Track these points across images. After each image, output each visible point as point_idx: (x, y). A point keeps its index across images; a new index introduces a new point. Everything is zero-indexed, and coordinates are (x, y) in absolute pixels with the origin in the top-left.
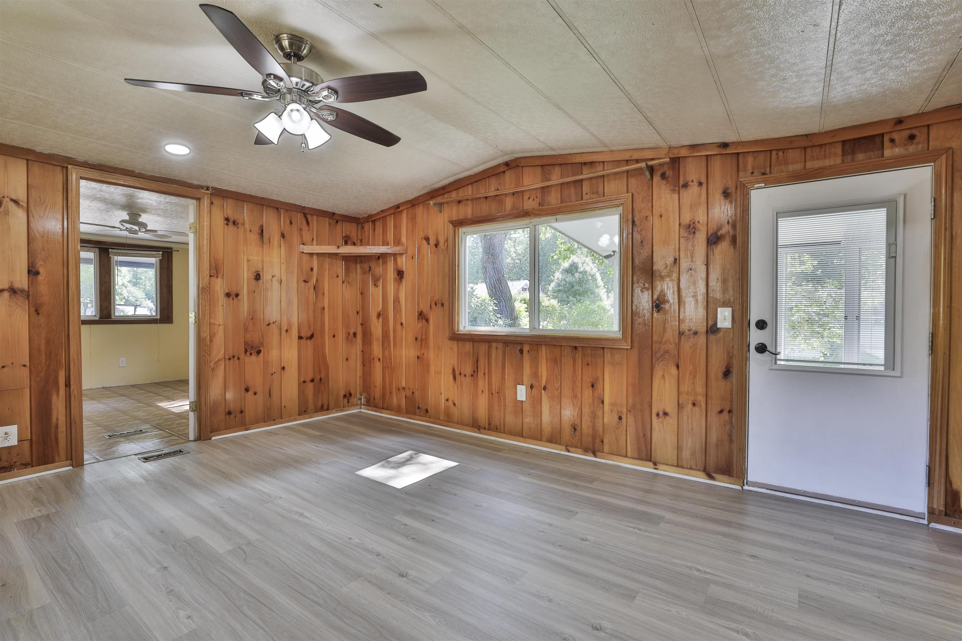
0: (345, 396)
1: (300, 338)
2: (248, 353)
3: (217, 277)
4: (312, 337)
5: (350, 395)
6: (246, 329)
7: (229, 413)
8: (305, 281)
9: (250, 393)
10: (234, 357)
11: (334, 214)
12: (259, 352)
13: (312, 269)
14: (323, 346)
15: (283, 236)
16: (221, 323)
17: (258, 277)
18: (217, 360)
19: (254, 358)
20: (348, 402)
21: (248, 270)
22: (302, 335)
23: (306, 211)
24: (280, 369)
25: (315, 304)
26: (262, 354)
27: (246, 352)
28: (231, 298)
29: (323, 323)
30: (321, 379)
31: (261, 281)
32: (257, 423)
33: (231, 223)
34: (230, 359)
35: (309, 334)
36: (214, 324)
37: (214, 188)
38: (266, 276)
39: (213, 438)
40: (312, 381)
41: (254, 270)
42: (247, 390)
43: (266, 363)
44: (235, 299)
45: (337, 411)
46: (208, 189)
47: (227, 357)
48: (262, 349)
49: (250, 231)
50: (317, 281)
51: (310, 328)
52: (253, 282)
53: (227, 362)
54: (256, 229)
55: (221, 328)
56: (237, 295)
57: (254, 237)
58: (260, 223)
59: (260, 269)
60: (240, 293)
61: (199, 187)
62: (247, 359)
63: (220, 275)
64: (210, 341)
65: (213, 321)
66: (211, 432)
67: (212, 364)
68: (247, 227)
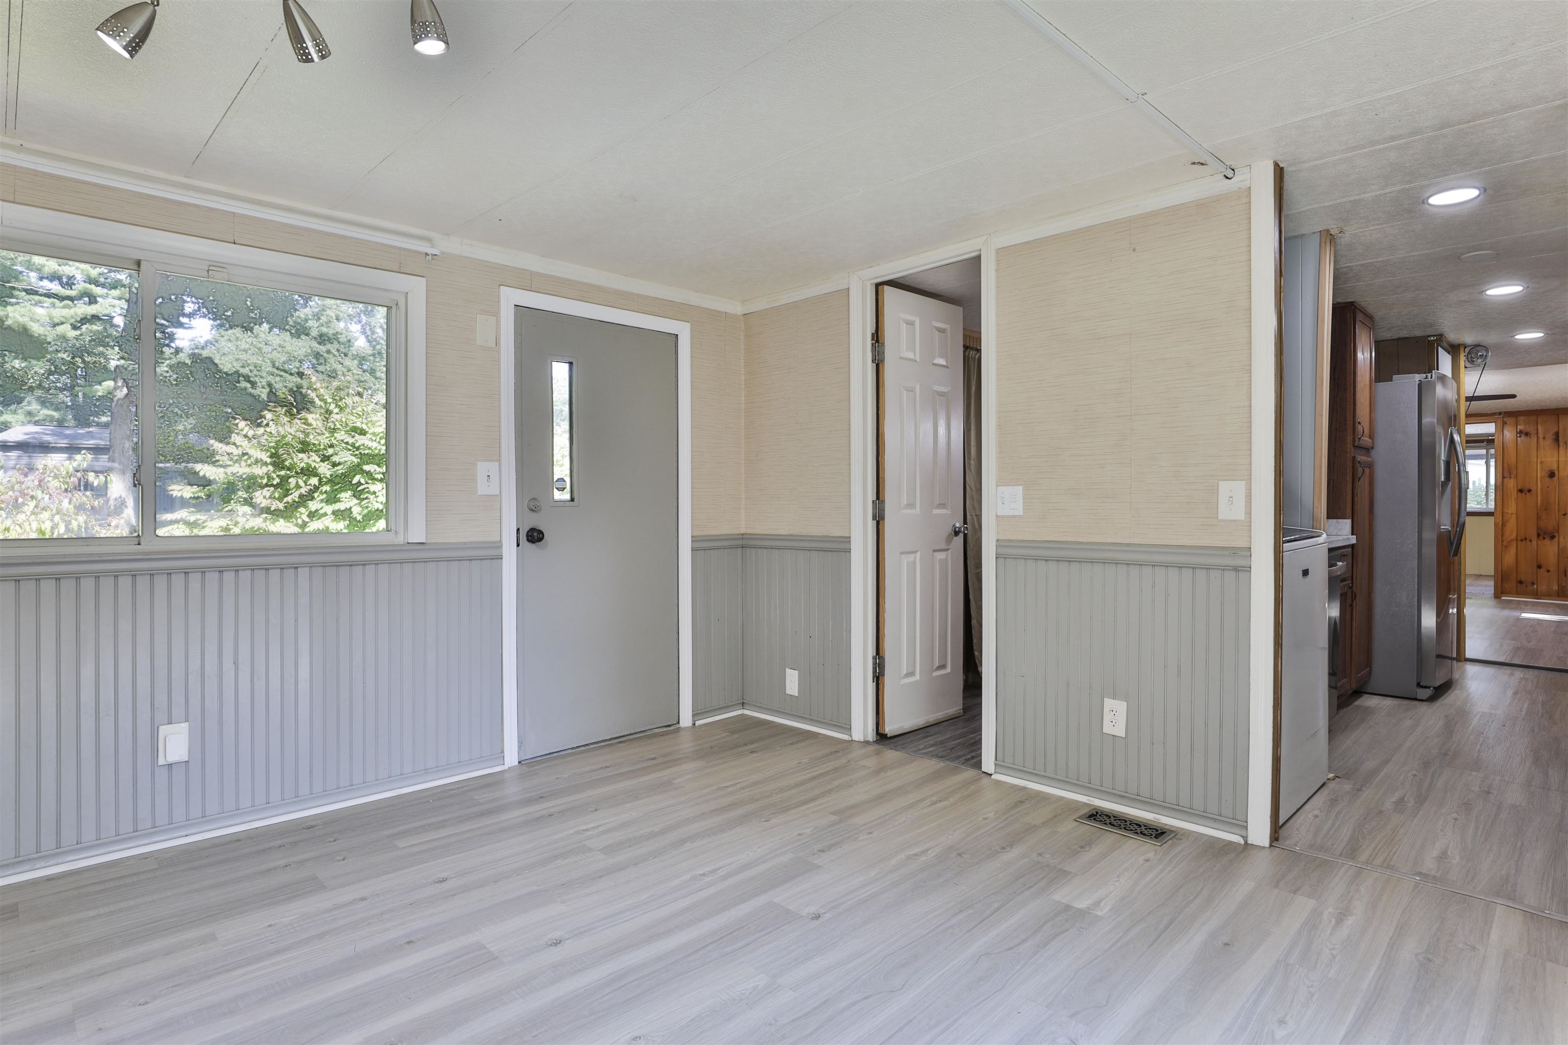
2: (1541, 537)
3: (1510, 478)
6: (1538, 518)
7: (1521, 582)
9: (1542, 570)
10: (1526, 539)
12: (1553, 537)
16: (1514, 512)
17: (1552, 475)
18: (1509, 540)
19: (1547, 542)
21: (1541, 470)
26: (1556, 538)
27: (1539, 535)
28: (1524, 493)
31: (1556, 478)
32: (1550, 596)
33: (1523, 435)
34: (1522, 540)
37: (1504, 412)
38: (1563, 474)
39: (1502, 598)
41: (1548, 469)
42: (1539, 567)
43: (1560, 548)
44: (1527, 493)
46: (1500, 413)
47: (1519, 539)
48: (1556, 534)
49: (1544, 438)
52: (1547, 480)
53: (1519, 543)
54: (1550, 436)
55: (1514, 517)
56: (1529, 490)
57: (1549, 441)
58: (1556, 430)
59: (1555, 467)
60: (1534, 489)
61: (1494, 414)
62: (1539, 542)
63: (1512, 476)
64: (1503, 525)
65: (1506, 511)
66: (1502, 593)
67: (1505, 543)
68: (1541, 436)
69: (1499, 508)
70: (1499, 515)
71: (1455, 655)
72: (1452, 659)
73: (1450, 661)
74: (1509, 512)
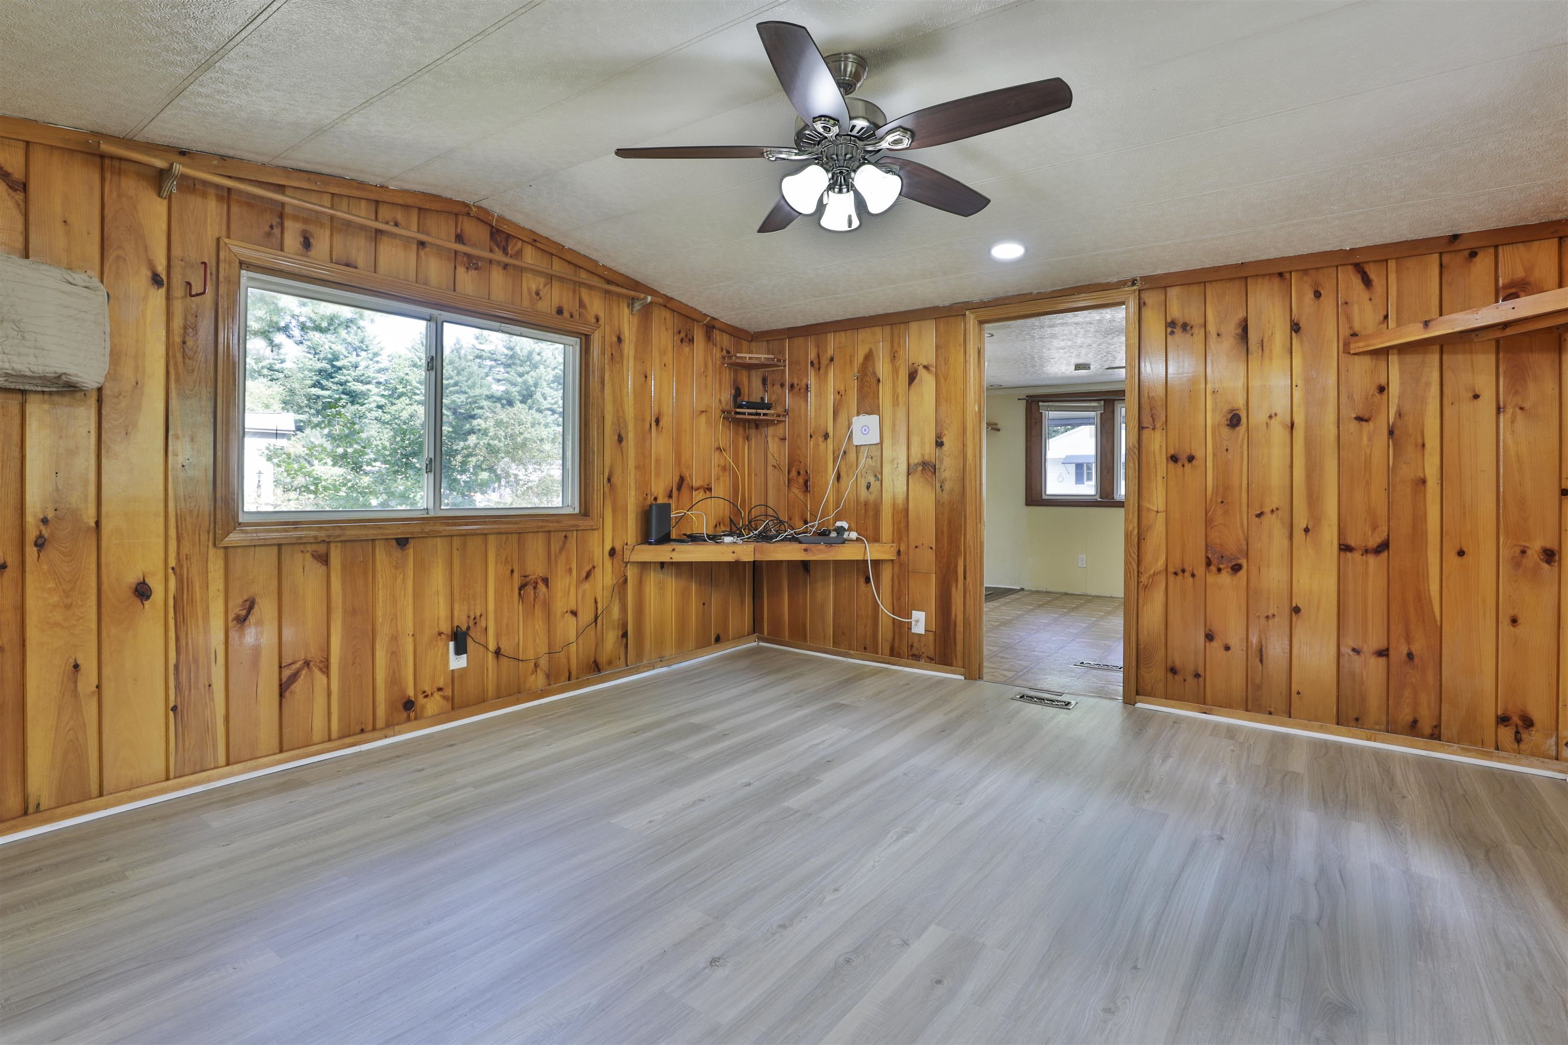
0: (1503, 720)
1: (1345, 548)
2: (1213, 568)
3: (1154, 429)
4: (1383, 547)
5: (1528, 723)
6: (1209, 522)
7: (1173, 671)
8: (1359, 419)
9: (1215, 644)
10: (1183, 571)
11: (1455, 237)
12: (1236, 568)
13: (1382, 389)
14: (1421, 575)
15: (1296, 328)
16: (1162, 507)
17: (1234, 421)
18: (1152, 572)
19: (1225, 578)
20: (1518, 740)
21: (1214, 410)
22: (1352, 543)
23: (1358, 259)
24: (1287, 610)
25: (1391, 471)
26: (1243, 573)
27: (1209, 563)
28: (1180, 464)
29: (1419, 519)
30: (1410, 656)
31: (1242, 429)
32: (1230, 706)
33: (1178, 330)
34: (1176, 574)
35: (1374, 541)
36: (1149, 509)
37: (1144, 279)
38: (1258, 417)
39: (1139, 705)
40: (1383, 653)
41: (1226, 408)
42: (1210, 638)
43: (1251, 595)
44: (1186, 464)
45: (1466, 752)
46: (1134, 281)
47: (1171, 569)
48: (1243, 562)
49: (1218, 335)
50: (1399, 414)
51: (1374, 528)
52: (1225, 431)
53: (1171, 578)
54: (1231, 328)
55: (1161, 517)
56: (1191, 459)
57: (1229, 342)
58: (1241, 315)
59: (1240, 402)
60: (1199, 454)
61: (1121, 284)
62: (1211, 579)
63: (1158, 425)
64: (1141, 538)
65: (1147, 505)
66: (1138, 694)
67: (1144, 579)
68: (1212, 328)
69: (1133, 496)
70: (1132, 511)
74: (1151, 507)
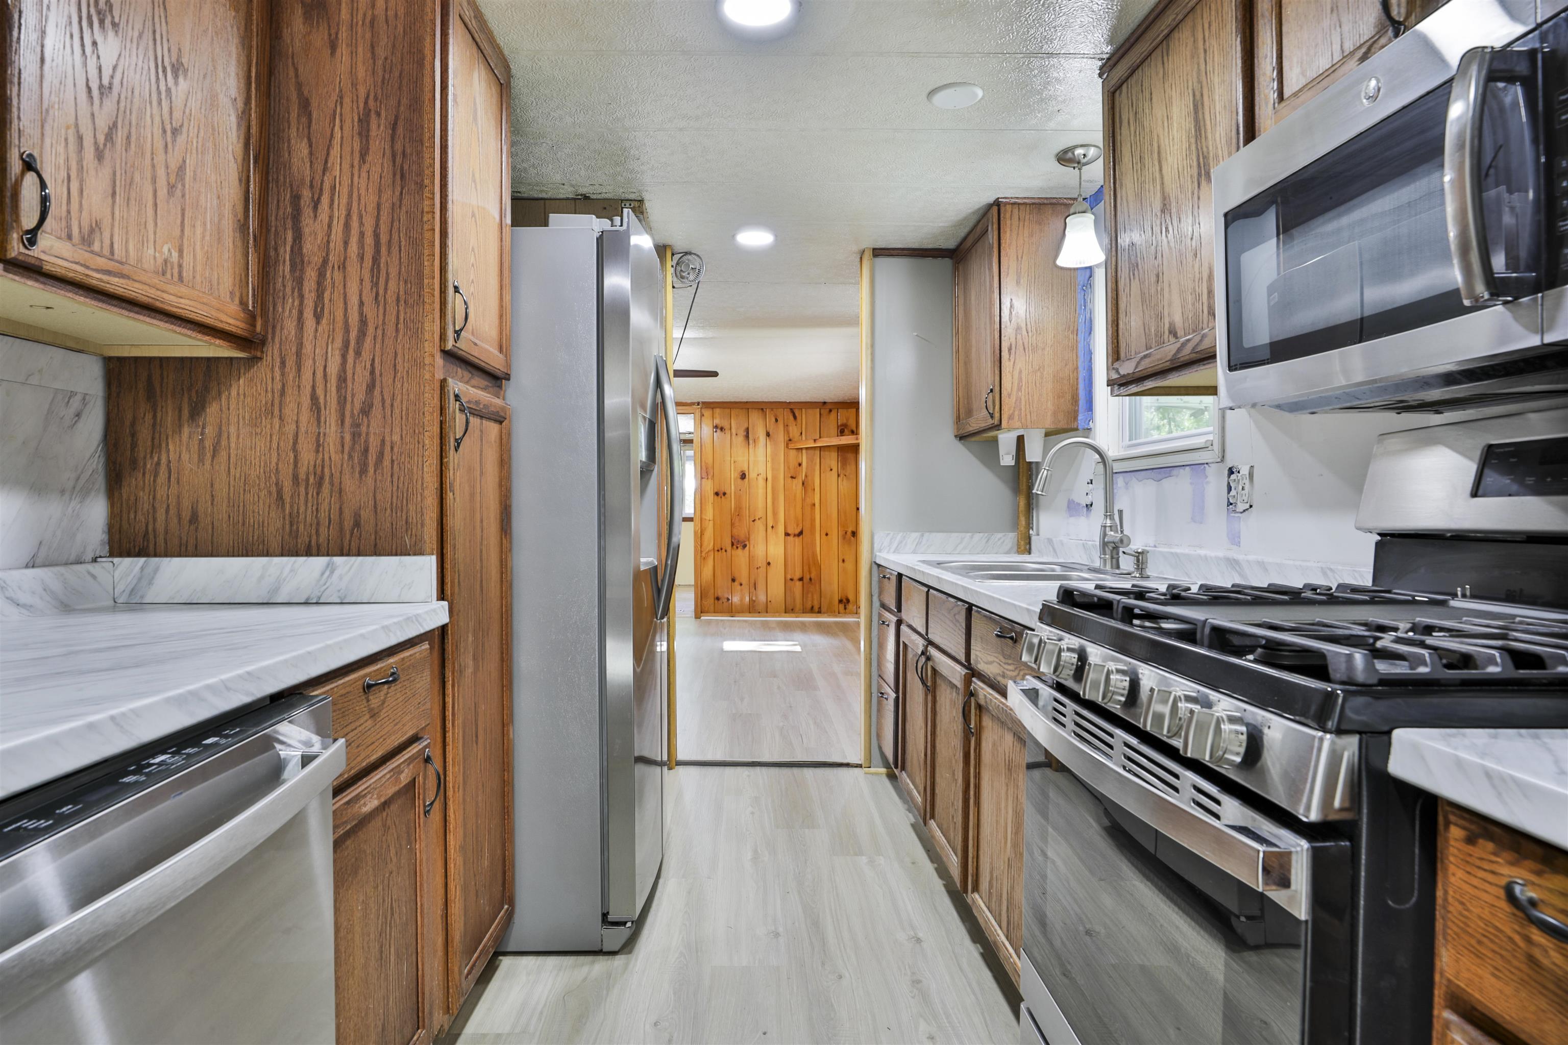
0: (840, 601)
1: (787, 534)
2: (734, 547)
3: (707, 478)
4: (801, 533)
5: (848, 601)
6: (732, 525)
7: (718, 599)
8: (792, 477)
9: (736, 584)
10: (721, 550)
11: (825, 403)
12: (745, 546)
13: (800, 465)
14: (813, 544)
15: (768, 435)
16: (711, 518)
17: (743, 476)
18: (707, 551)
19: (740, 551)
20: (845, 609)
21: (734, 471)
22: (789, 532)
23: (792, 407)
24: (765, 564)
25: (804, 500)
26: (747, 548)
27: (733, 545)
28: (720, 497)
29: (813, 520)
30: (810, 579)
31: (746, 480)
32: (743, 612)
33: (719, 431)
34: (718, 551)
35: (797, 532)
36: (705, 519)
37: (702, 402)
38: (752, 475)
39: (702, 619)
40: (801, 579)
41: (740, 470)
42: (733, 580)
43: (751, 558)
44: (723, 497)
45: (829, 616)
46: (698, 404)
47: (716, 549)
48: (747, 543)
49: (736, 435)
50: (806, 476)
51: (797, 525)
52: (739, 481)
53: (716, 553)
54: (742, 433)
55: (711, 523)
56: (724, 494)
57: (741, 439)
58: (746, 426)
59: (746, 469)
60: (728, 492)
61: (692, 404)
62: (733, 552)
63: (709, 476)
64: (702, 534)
65: (704, 517)
66: (700, 612)
67: (703, 554)
68: (734, 431)
69: (698, 513)
70: (697, 520)
71: (665, 758)
72: (661, 764)
73: (658, 769)
74: (707, 518)
